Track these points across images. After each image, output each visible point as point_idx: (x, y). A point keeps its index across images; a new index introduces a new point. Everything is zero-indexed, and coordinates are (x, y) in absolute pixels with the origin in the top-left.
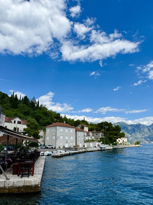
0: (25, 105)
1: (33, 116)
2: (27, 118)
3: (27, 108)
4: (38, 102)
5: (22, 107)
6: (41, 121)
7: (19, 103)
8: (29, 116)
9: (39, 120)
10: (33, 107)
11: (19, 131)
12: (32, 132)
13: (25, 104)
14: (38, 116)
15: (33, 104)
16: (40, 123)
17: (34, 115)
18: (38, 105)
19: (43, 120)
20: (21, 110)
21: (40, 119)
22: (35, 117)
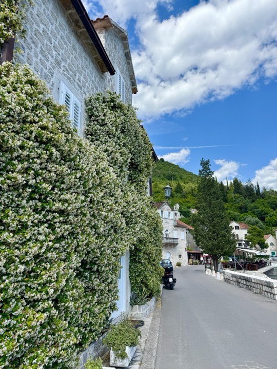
0: (237, 195)
1: (254, 213)
2: (245, 216)
3: (242, 201)
4: (258, 186)
5: (234, 199)
6: (268, 218)
7: (227, 193)
8: (247, 214)
9: (264, 218)
10: (250, 195)
11: (240, 238)
12: (255, 240)
13: (238, 192)
14: (262, 211)
15: (249, 189)
16: (267, 222)
17: (255, 210)
18: (258, 191)
19: (270, 216)
20: (233, 205)
21: (266, 216)
22: (256, 213)
